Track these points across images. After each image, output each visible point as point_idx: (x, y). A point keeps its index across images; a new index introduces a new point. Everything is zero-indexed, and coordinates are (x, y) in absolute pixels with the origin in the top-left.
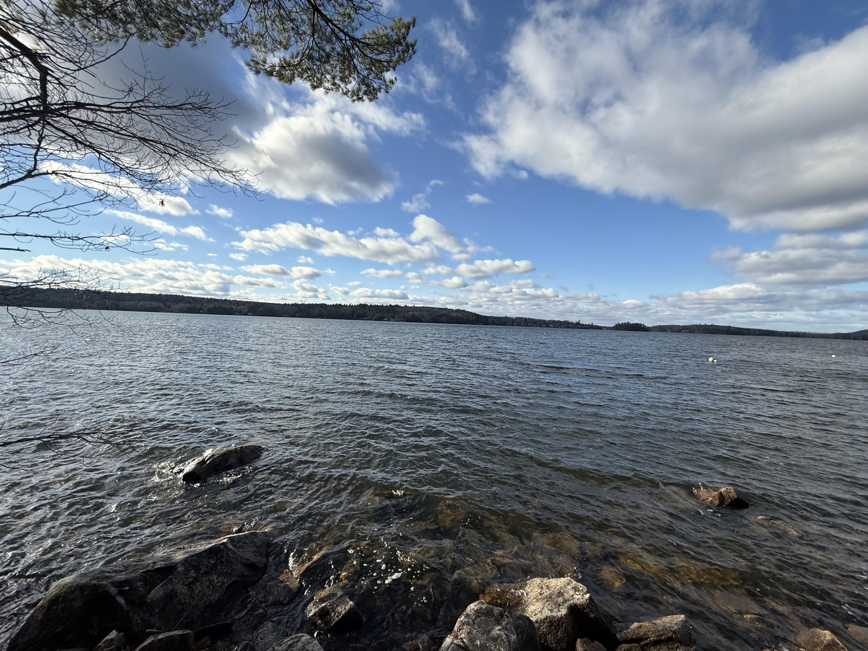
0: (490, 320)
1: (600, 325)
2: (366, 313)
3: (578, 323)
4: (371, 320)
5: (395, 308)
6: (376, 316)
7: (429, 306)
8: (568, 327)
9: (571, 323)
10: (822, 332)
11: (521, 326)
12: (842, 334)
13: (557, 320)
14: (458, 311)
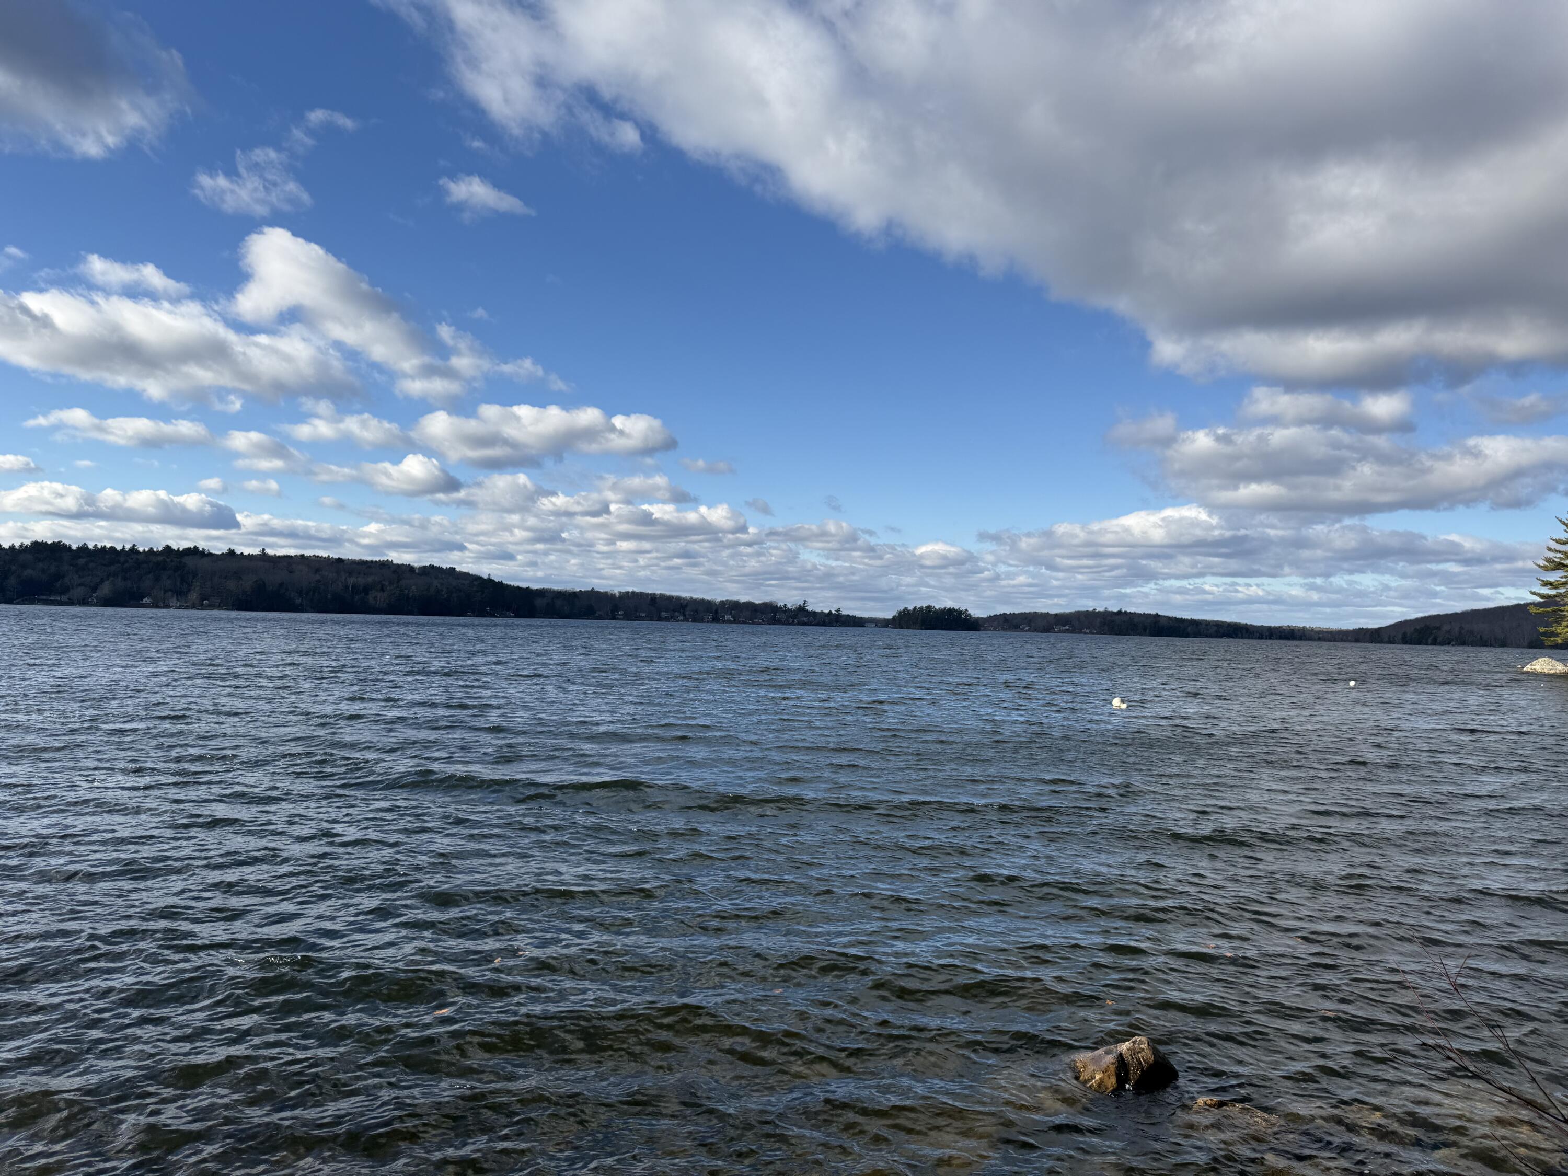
0: (539, 602)
1: (858, 614)
2: (59, 576)
3: (802, 610)
4: (84, 602)
5: (187, 560)
6: (106, 589)
7: (324, 554)
8: (774, 621)
9: (784, 610)
10: (1334, 625)
11: (638, 618)
12: (1367, 630)
13: (743, 599)
14: (431, 571)
